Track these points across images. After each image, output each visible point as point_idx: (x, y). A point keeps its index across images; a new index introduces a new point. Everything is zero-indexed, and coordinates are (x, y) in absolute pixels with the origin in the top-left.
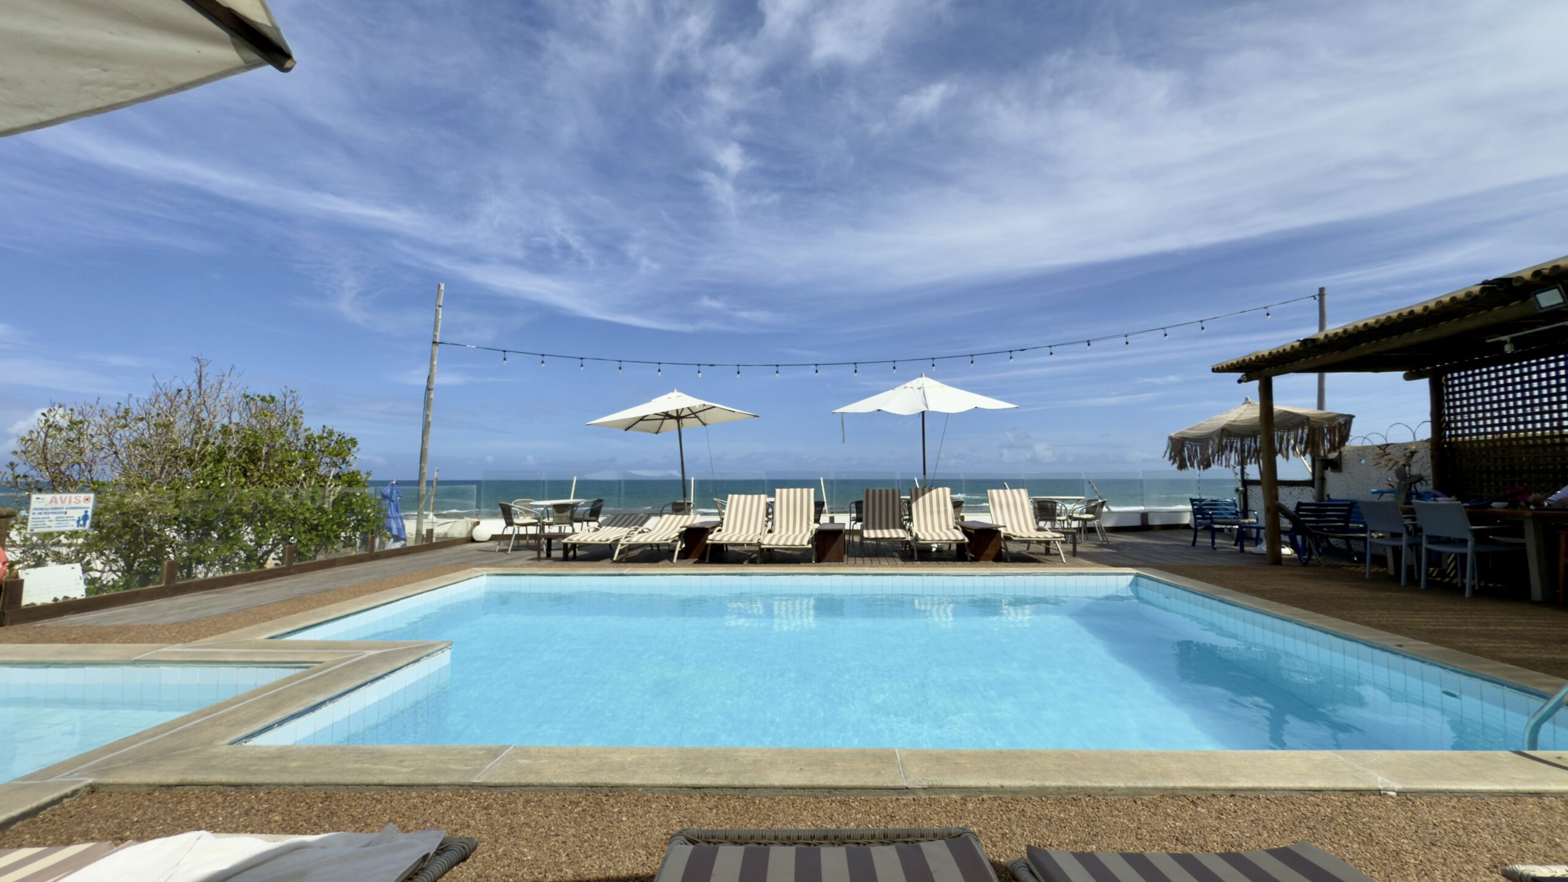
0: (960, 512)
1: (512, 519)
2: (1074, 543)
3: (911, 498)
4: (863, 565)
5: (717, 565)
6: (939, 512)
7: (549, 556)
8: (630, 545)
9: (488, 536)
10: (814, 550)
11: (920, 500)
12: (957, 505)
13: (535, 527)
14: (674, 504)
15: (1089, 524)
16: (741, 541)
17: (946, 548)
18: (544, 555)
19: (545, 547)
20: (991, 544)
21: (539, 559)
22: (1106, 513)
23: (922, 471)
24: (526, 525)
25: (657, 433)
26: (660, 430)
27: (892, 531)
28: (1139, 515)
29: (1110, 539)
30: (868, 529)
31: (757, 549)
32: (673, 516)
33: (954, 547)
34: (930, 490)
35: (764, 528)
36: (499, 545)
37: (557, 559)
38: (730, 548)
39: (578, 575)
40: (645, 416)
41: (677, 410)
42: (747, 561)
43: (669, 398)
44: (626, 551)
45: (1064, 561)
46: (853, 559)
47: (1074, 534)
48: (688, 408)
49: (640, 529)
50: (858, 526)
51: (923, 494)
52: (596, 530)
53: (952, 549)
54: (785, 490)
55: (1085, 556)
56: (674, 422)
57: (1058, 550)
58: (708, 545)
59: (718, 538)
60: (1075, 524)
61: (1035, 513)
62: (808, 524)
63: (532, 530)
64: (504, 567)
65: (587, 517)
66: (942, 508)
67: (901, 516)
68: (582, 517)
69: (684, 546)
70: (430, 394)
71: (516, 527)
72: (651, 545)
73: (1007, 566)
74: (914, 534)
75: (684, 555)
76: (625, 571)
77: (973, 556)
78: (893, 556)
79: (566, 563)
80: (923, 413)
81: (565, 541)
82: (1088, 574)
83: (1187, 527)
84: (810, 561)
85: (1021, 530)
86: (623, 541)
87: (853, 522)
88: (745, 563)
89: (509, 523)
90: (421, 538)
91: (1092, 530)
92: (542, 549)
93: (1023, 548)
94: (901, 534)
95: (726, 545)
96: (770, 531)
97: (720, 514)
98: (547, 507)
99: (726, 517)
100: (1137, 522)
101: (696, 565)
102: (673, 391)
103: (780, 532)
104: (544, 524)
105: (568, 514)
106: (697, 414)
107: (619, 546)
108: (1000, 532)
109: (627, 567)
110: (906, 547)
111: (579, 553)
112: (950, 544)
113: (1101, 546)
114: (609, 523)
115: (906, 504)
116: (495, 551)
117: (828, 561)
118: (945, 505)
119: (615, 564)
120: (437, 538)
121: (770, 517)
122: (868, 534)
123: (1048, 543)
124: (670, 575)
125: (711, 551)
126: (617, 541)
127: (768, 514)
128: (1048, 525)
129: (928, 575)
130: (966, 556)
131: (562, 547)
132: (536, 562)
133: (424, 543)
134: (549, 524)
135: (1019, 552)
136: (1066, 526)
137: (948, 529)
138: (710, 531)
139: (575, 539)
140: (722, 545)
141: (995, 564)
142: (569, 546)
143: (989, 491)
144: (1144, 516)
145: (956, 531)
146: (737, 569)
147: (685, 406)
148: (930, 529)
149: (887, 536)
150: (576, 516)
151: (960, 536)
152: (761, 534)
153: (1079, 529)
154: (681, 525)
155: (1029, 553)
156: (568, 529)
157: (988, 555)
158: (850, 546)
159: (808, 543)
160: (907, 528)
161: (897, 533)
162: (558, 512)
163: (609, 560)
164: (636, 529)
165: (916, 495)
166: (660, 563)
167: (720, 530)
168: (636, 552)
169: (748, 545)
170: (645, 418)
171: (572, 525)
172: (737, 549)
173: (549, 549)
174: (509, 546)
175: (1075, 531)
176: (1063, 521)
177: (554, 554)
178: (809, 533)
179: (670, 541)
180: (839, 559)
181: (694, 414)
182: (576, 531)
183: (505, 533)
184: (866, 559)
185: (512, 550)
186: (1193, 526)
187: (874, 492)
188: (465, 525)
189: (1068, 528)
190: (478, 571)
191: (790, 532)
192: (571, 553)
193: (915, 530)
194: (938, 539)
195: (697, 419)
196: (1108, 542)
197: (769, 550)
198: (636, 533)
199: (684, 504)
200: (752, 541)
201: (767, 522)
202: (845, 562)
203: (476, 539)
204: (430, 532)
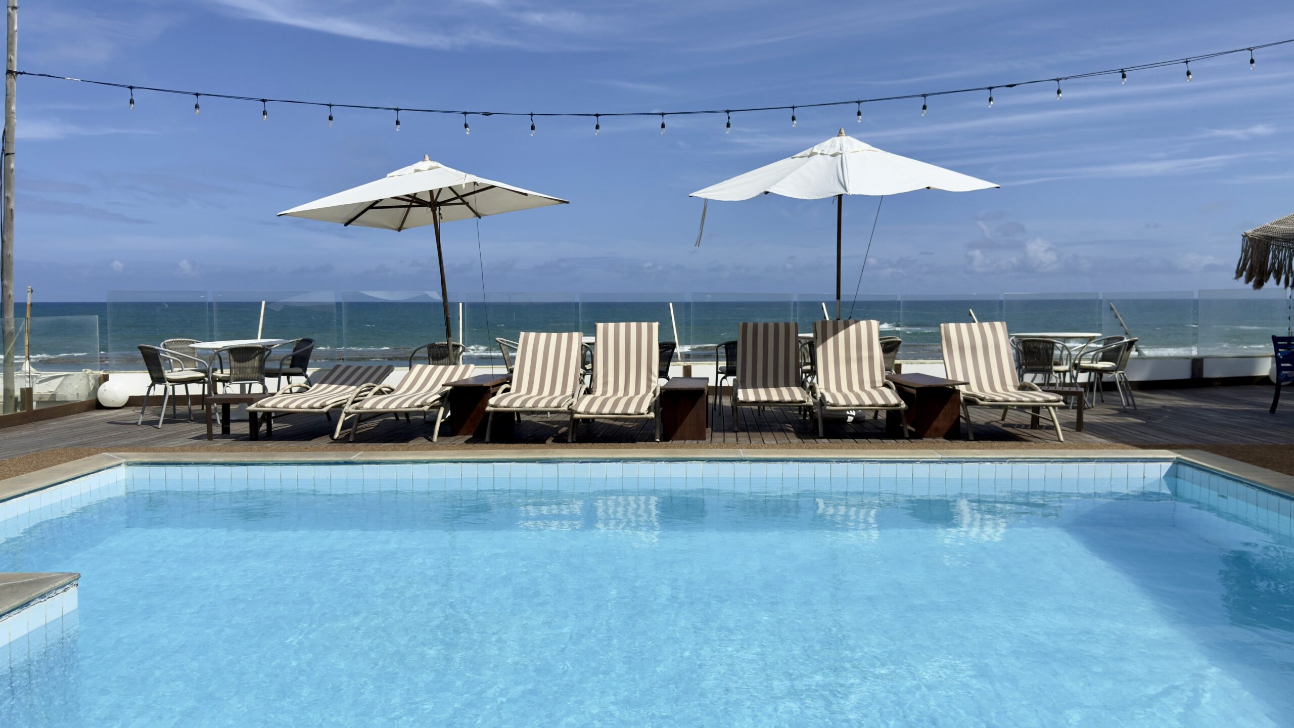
0: (894, 358)
1: (161, 372)
2: (1080, 409)
3: (816, 337)
4: (737, 444)
5: (503, 445)
6: (860, 360)
7: (226, 431)
8: (361, 414)
9: (124, 399)
10: (659, 420)
11: (830, 342)
12: (889, 347)
13: (201, 385)
14: (431, 347)
15: (1106, 377)
16: (541, 406)
17: (870, 416)
18: (217, 430)
19: (219, 418)
20: (943, 411)
21: (210, 436)
22: (1135, 358)
23: (835, 293)
24: (185, 382)
25: (399, 230)
26: (404, 226)
27: (784, 390)
28: (1189, 362)
29: (1138, 401)
30: (744, 387)
31: (568, 418)
32: (430, 367)
33: (882, 416)
34: (847, 325)
35: (579, 386)
36: (143, 413)
37: (239, 438)
38: (524, 418)
39: (277, 464)
40: (377, 202)
41: (431, 192)
42: (552, 439)
43: (417, 171)
44: (355, 422)
45: (1062, 438)
46: (721, 434)
47: (1079, 395)
48: (450, 188)
49: (376, 389)
50: (729, 381)
51: (836, 332)
52: (303, 390)
53: (879, 417)
54: (611, 326)
55: (1098, 430)
56: (426, 212)
57: (1053, 421)
58: (488, 413)
59: (504, 403)
60: (1083, 378)
61: (1017, 360)
62: (649, 380)
63: (196, 389)
64: (154, 450)
65: (286, 368)
66: (865, 353)
67: (798, 366)
68: (278, 367)
69: (449, 414)
70: (9, 162)
71: (169, 385)
72: (396, 414)
73: (967, 448)
74: (819, 396)
75: (450, 430)
76: (354, 457)
77: (913, 429)
78: (782, 430)
79: (255, 444)
80: (840, 196)
81: (253, 407)
82: (1099, 460)
83: (1265, 380)
84: (653, 440)
85: (993, 388)
86: (348, 408)
87: (721, 376)
88: (549, 441)
89: (158, 378)
90: (13, 404)
91: (1110, 387)
92: (215, 421)
93: (995, 417)
94: (798, 394)
95: (518, 413)
96: (588, 391)
97: (508, 362)
98: (218, 351)
99: (516, 368)
100: (1185, 374)
101: (471, 445)
102: (423, 159)
103: (604, 392)
104: (215, 380)
105: (256, 362)
106: (466, 199)
107: (343, 415)
108: (959, 391)
109: (358, 450)
110: (805, 415)
111: (275, 426)
112: (877, 411)
113: (1123, 412)
114: (326, 378)
115: (807, 346)
116: (137, 424)
117: (680, 439)
118: (871, 348)
119: (337, 446)
120: (38, 402)
121: (589, 367)
122: (746, 395)
123: (1036, 409)
124: (428, 462)
125: (492, 422)
126: (339, 407)
127: (584, 363)
128: (1040, 378)
129: (839, 461)
130: (902, 429)
131: (247, 417)
132: (206, 442)
133: (19, 411)
134: (224, 381)
135: (988, 423)
136: (1068, 380)
137: (874, 386)
138: (492, 391)
139: (268, 404)
140: (510, 414)
141: (948, 442)
142: (259, 415)
143: (942, 325)
144: (1197, 363)
145: (886, 391)
146: (536, 452)
147: (445, 184)
148: (845, 388)
149: (775, 398)
150: (268, 365)
151: (893, 398)
152: (573, 396)
153: (1088, 386)
154: (443, 381)
155: (1005, 425)
156: (257, 388)
157: (937, 430)
158: (716, 413)
159: (649, 410)
160: (808, 385)
161: (792, 394)
162: (236, 360)
163: (327, 439)
164: (370, 389)
165: (824, 333)
166: (411, 443)
167: (507, 390)
168: (372, 424)
169: (552, 412)
170: (376, 205)
171: (262, 382)
172: (535, 419)
173: (226, 421)
174: (160, 415)
175: (1082, 390)
176: (1065, 372)
177: (235, 428)
178: (651, 394)
179: (426, 408)
180: (698, 436)
181: (459, 197)
182: (270, 391)
183: (151, 394)
184: (740, 434)
185: (165, 422)
186: (1274, 379)
187: (755, 326)
188: (85, 381)
189: (1071, 385)
190: (112, 459)
191: (621, 393)
192: (264, 427)
193: (820, 388)
194: (857, 403)
195: (465, 206)
196: (1134, 405)
197: (585, 420)
198: (371, 394)
199: (447, 346)
200: (559, 406)
201: (584, 375)
202: (708, 440)
203: (105, 404)
204: (27, 393)
